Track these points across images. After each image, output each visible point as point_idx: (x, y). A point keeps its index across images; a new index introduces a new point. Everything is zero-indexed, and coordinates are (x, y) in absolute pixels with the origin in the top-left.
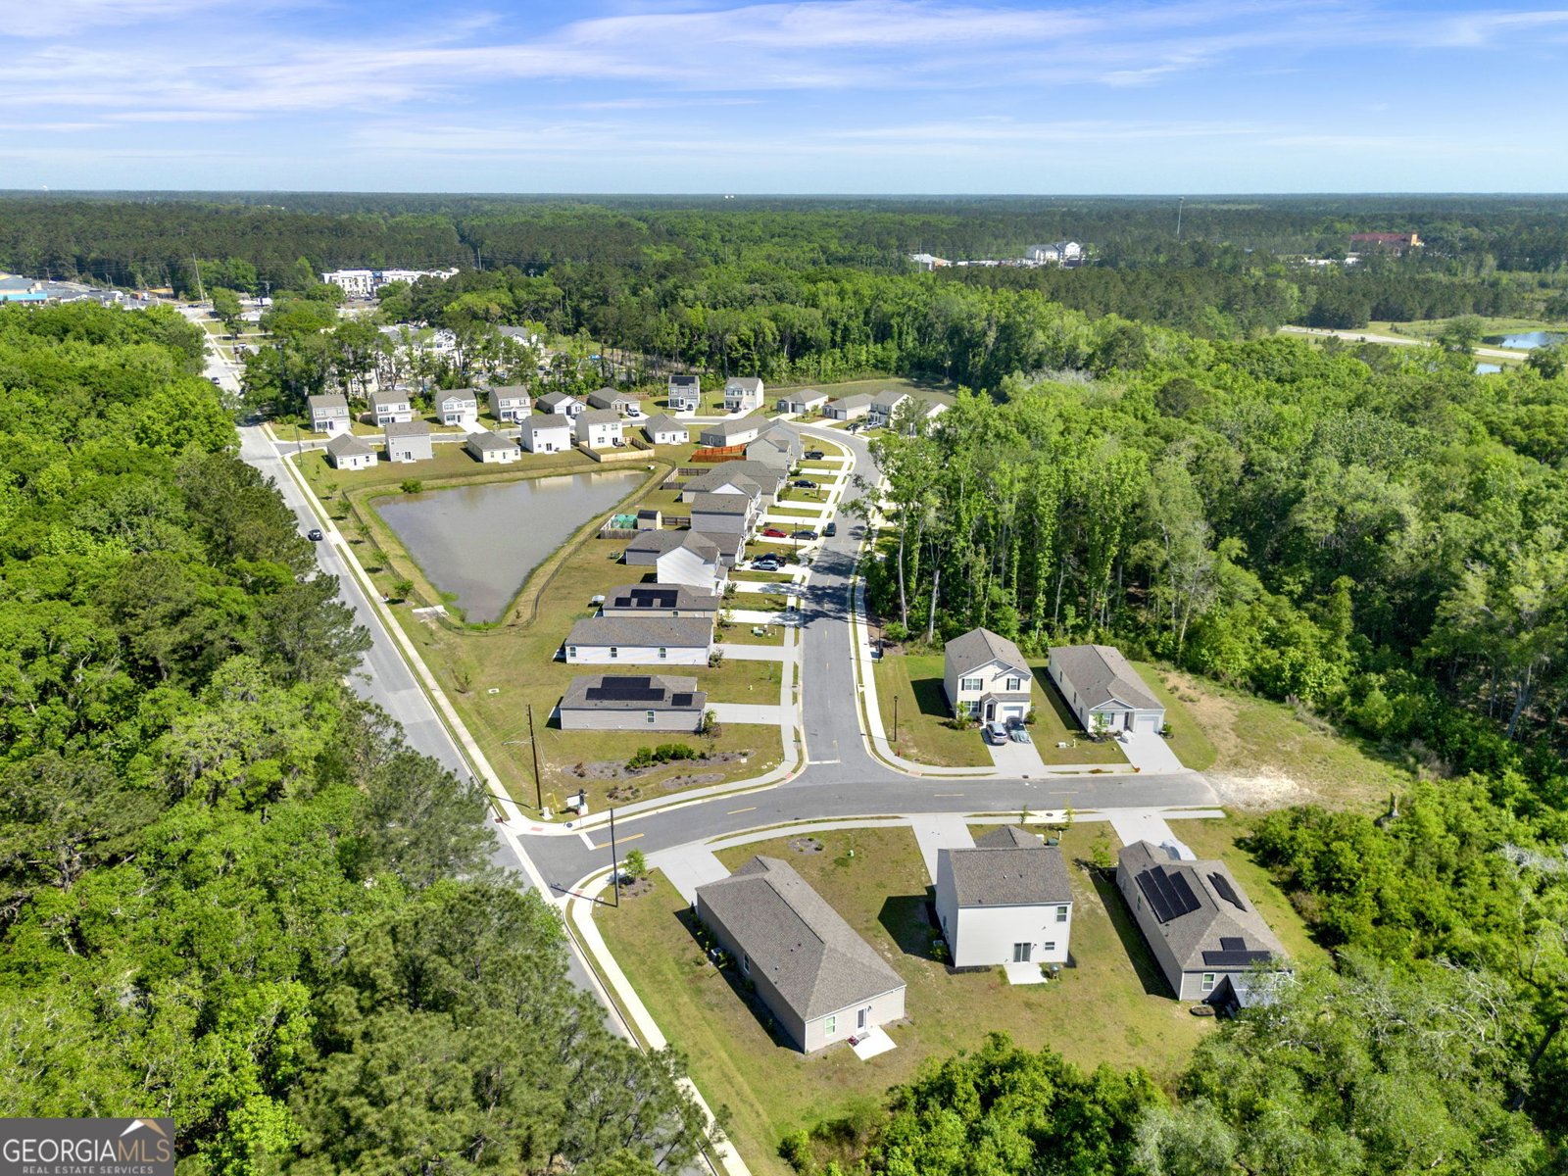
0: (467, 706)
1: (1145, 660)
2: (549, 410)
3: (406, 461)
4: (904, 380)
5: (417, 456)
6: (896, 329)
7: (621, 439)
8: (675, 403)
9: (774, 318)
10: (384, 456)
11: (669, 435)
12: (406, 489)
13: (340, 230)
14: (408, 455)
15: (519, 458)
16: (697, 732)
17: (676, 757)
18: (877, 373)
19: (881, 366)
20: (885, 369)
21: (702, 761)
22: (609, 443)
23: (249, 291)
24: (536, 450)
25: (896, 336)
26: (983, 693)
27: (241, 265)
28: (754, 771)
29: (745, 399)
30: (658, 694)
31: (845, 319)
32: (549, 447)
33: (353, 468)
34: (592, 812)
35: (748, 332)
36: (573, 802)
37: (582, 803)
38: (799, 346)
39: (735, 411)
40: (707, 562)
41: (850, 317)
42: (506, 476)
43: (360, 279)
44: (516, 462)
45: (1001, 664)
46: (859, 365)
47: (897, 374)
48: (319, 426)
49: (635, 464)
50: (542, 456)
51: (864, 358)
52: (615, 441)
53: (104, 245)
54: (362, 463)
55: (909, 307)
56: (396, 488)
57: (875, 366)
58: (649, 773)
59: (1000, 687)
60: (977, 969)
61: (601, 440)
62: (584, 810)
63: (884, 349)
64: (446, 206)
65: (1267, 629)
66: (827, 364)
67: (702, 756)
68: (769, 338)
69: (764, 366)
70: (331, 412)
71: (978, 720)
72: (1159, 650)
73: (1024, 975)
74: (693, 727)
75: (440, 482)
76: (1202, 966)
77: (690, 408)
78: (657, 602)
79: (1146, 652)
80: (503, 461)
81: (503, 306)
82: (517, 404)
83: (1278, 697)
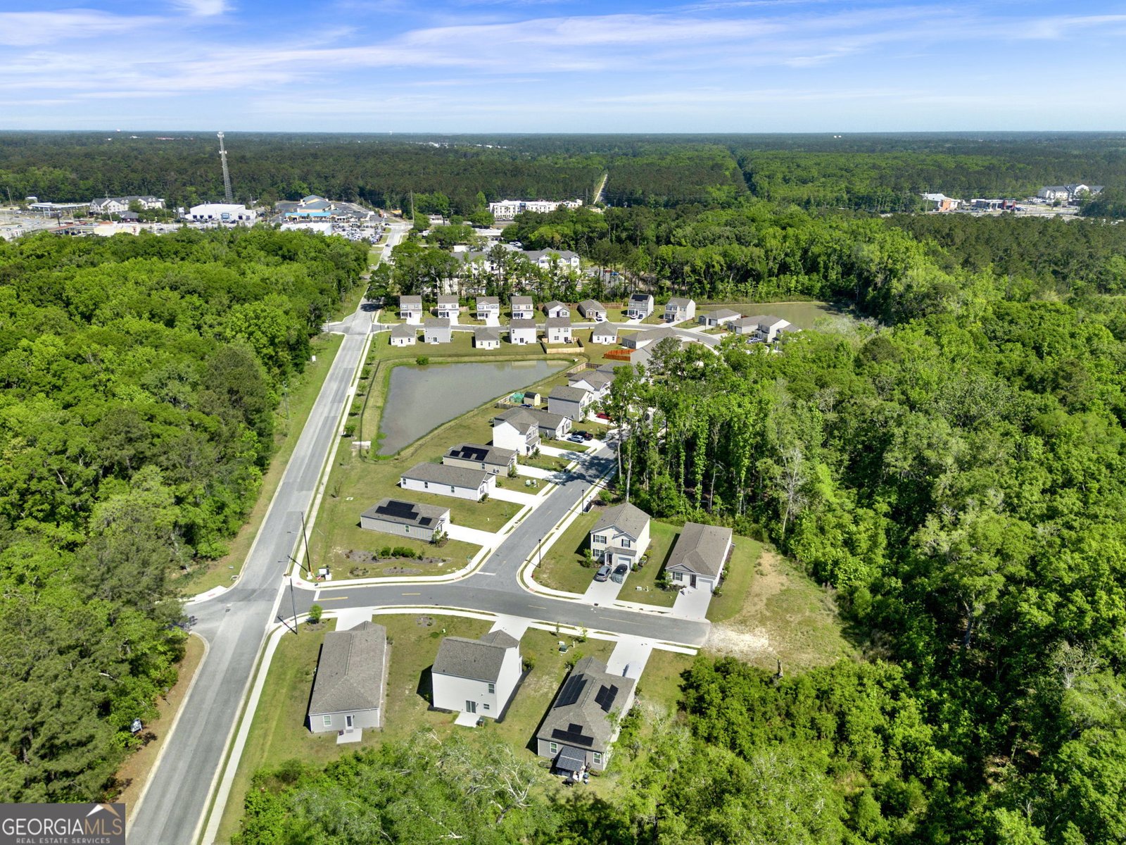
0: (327, 506)
1: (762, 541)
2: (546, 312)
3: (433, 343)
4: (823, 304)
5: (440, 340)
6: (822, 264)
7: (570, 338)
8: (632, 313)
9: (725, 255)
10: (421, 339)
11: (602, 338)
12: (418, 362)
13: (516, 172)
14: (435, 339)
15: (498, 346)
16: (431, 542)
17: (404, 555)
18: (802, 297)
19: (807, 292)
20: (809, 294)
21: (418, 561)
22: (562, 340)
23: (443, 214)
24: (513, 342)
25: (822, 270)
26: (607, 546)
27: (441, 198)
28: (441, 572)
29: (678, 313)
30: (414, 516)
31: (783, 256)
32: (522, 340)
33: (400, 345)
34: (334, 579)
35: (700, 264)
36: (323, 571)
37: (328, 573)
38: (744, 274)
39: (669, 321)
40: (521, 433)
41: (786, 255)
42: (483, 358)
43: (512, 207)
44: (495, 349)
45: (617, 529)
46: (789, 290)
47: (818, 298)
48: (403, 314)
49: (568, 357)
50: (516, 345)
51: (793, 285)
52: (566, 339)
53: (375, 181)
54: (406, 343)
55: (835, 250)
56: (413, 361)
57: (802, 292)
58: (383, 563)
59: (617, 543)
60: (444, 711)
61: (557, 338)
62: (329, 577)
63: (810, 279)
64: (620, 148)
65: (848, 533)
66: (763, 288)
67: (420, 558)
68: (717, 268)
69: (714, 289)
70: (411, 306)
71: (602, 563)
72: (773, 536)
73: (467, 720)
74: (430, 539)
75: (440, 359)
76: (549, 737)
77: (640, 316)
78: (474, 456)
79: (765, 535)
80: (487, 348)
81: (564, 236)
82: (525, 309)
83: (820, 581)
